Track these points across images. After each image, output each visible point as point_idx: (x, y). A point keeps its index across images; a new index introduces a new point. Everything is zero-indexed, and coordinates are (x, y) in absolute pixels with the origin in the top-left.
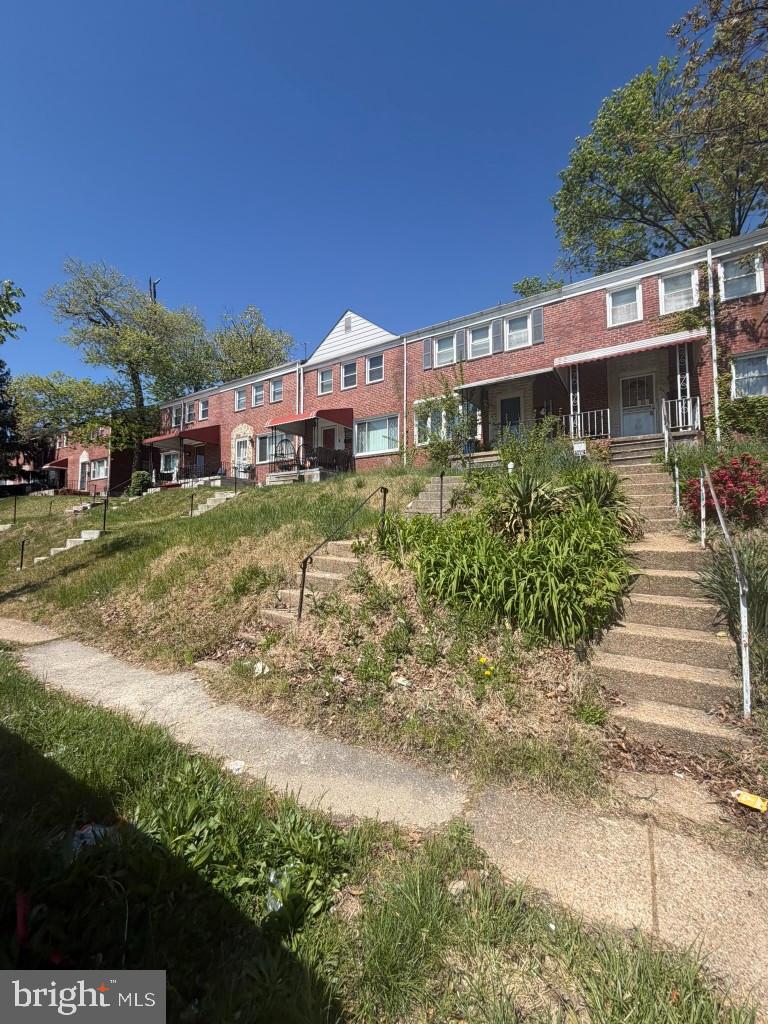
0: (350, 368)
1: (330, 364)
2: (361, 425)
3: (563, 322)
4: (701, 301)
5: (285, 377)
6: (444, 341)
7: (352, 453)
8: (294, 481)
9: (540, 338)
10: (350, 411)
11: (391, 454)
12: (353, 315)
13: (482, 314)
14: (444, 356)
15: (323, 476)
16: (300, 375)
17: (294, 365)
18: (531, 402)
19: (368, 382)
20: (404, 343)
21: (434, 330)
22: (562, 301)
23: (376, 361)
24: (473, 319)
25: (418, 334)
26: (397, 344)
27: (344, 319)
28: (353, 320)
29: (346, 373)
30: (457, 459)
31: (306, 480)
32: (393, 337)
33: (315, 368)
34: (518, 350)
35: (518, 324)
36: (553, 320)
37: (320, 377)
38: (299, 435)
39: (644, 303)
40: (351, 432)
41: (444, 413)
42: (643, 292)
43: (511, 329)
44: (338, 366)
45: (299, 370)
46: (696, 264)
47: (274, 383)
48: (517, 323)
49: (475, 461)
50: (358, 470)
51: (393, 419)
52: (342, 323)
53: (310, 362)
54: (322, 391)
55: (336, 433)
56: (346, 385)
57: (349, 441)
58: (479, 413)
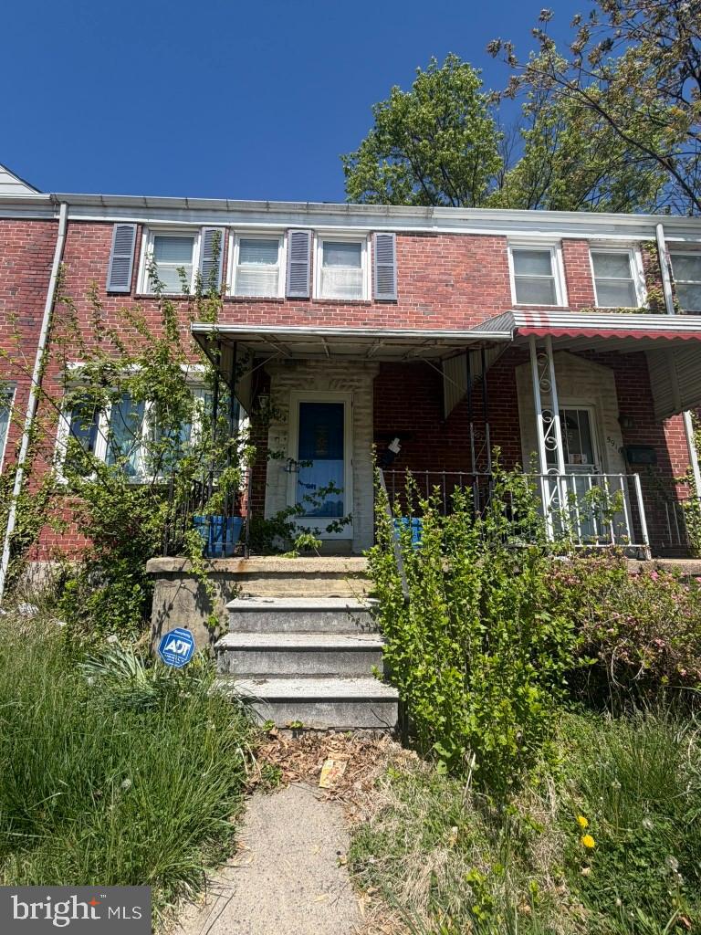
3: (434, 273)
4: (652, 302)
9: (390, 290)
13: (268, 211)
18: (369, 421)
20: (62, 217)
21: (146, 208)
22: (426, 234)
24: (246, 212)
25: (103, 206)
30: (180, 574)
34: (342, 303)
35: (342, 254)
36: (414, 265)
39: (568, 279)
42: (566, 264)
43: (328, 260)
46: (642, 243)
48: (342, 250)
58: (244, 424)
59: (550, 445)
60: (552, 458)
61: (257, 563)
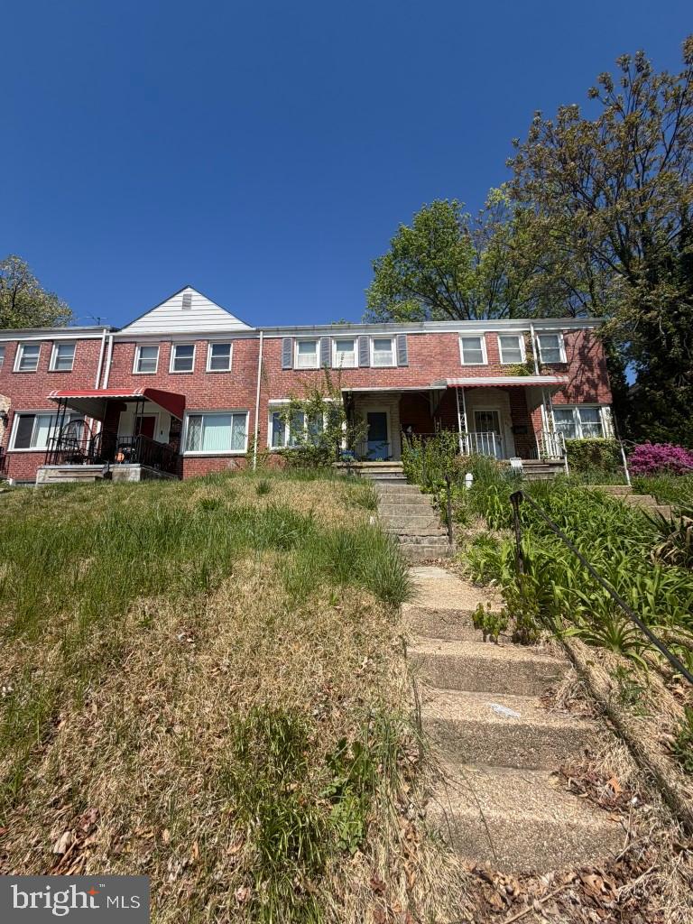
0: (184, 349)
1: (159, 340)
2: (195, 418)
3: (425, 352)
4: (529, 360)
5: (80, 343)
6: (307, 345)
7: (178, 450)
8: (97, 478)
9: (405, 361)
10: (182, 399)
11: (236, 456)
12: (194, 293)
13: (349, 328)
14: (307, 360)
15: (144, 475)
16: (107, 344)
17: (101, 330)
18: (398, 419)
19: (208, 369)
20: (260, 337)
22: (421, 334)
23: (221, 348)
24: (339, 330)
25: (279, 331)
26: (253, 336)
27: (182, 294)
28: (193, 298)
29: (177, 356)
31: (115, 478)
32: (246, 328)
33: (133, 340)
34: (384, 368)
35: (383, 345)
36: (416, 348)
37: (138, 353)
38: (97, 418)
39: (488, 351)
40: (181, 424)
41: (306, 417)
42: (487, 343)
43: (376, 348)
44: (168, 344)
45: (107, 338)
46: (523, 332)
47: (60, 348)
48: (383, 343)
49: (362, 471)
50: (186, 472)
51: (240, 416)
52: (179, 298)
53: (125, 332)
54: (139, 370)
55: (158, 421)
56: (176, 368)
57: (176, 435)
59: (463, 423)
60: (463, 427)
61: (365, 464)
